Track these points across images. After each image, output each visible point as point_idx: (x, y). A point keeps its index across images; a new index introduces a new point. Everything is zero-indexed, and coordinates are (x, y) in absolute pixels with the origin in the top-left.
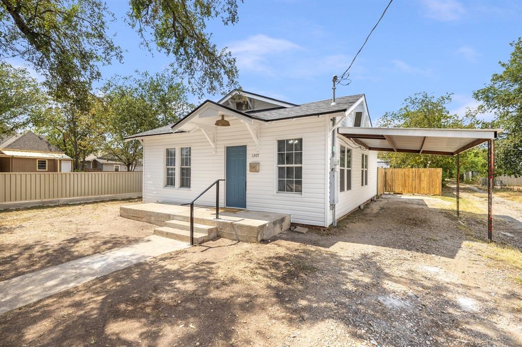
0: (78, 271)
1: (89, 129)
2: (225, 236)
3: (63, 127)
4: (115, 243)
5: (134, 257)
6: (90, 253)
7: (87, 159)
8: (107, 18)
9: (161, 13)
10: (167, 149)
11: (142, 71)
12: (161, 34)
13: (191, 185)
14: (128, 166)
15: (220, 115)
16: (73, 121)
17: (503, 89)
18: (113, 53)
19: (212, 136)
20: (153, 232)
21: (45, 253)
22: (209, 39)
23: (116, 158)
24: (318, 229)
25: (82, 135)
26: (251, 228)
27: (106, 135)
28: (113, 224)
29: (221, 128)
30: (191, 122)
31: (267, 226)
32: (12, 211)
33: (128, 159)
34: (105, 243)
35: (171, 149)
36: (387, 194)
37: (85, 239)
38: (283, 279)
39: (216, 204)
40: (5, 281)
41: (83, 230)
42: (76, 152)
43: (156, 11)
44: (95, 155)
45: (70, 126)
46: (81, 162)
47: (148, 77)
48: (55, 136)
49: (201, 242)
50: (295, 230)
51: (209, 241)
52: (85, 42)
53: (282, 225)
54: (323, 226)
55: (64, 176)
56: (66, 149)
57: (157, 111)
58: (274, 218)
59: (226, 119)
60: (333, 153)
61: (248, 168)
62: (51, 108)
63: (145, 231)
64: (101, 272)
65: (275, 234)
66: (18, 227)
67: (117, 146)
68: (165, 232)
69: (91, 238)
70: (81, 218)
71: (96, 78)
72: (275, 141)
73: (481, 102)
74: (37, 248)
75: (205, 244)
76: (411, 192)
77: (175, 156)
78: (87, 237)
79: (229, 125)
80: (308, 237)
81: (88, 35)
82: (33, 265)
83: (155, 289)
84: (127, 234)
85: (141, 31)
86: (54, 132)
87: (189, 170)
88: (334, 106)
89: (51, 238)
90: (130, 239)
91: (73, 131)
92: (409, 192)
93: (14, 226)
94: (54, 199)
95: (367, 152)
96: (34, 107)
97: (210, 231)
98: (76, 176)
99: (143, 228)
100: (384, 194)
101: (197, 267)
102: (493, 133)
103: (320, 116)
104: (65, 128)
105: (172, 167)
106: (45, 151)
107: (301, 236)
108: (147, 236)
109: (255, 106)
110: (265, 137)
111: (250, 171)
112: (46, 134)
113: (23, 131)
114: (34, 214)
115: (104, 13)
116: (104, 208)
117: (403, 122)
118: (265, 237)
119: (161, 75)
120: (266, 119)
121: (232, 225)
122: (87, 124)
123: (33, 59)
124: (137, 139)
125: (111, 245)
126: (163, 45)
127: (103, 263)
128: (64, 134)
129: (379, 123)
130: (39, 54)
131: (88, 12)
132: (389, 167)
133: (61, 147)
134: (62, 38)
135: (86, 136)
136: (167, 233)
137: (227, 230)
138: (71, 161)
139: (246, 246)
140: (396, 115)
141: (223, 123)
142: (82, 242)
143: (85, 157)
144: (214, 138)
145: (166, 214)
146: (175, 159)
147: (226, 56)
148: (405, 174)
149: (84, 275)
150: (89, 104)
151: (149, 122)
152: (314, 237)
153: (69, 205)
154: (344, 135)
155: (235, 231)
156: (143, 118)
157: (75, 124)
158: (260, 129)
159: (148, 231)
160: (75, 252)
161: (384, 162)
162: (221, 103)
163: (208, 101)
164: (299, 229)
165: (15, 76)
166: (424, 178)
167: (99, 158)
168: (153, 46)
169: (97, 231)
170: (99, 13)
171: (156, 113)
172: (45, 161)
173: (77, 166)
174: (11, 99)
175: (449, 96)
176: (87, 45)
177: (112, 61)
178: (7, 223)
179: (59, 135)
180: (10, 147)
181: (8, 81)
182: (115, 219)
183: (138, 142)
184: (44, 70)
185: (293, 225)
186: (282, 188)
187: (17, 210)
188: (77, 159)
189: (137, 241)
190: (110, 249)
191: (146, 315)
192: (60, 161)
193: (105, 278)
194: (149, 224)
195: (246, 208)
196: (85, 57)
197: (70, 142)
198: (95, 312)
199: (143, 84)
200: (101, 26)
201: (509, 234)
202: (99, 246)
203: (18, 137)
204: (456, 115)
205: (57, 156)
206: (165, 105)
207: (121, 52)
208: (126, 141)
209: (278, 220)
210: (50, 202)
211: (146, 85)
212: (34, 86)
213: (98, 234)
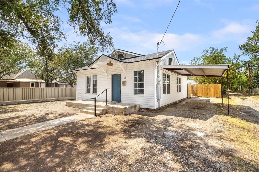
0: (49, 124)
1: (53, 68)
2: (110, 112)
3: (42, 67)
4: (64, 115)
5: (71, 120)
6: (53, 118)
7: (53, 82)
8: (60, 23)
9: (81, 20)
10: (87, 76)
11: (77, 41)
12: (81, 28)
13: (97, 92)
14: (71, 85)
15: (109, 61)
16: (46, 65)
17: (253, 44)
18: (63, 37)
19: (106, 70)
20: (79, 111)
21: (36, 118)
22: (102, 29)
23: (65, 81)
24: (151, 110)
25: (50, 71)
26: (120, 109)
27: (61, 71)
28: (63, 109)
29: (110, 67)
30: (96, 64)
31: (128, 108)
32: (21, 104)
33: (71, 82)
34: (60, 115)
35: (89, 76)
36: (194, 97)
37: (51, 114)
38: (128, 126)
39: (106, 100)
40: (22, 127)
41: (50, 111)
42: (48, 79)
43: (79, 20)
44: (56, 81)
45: (45, 67)
46: (50, 84)
47: (80, 44)
48: (38, 72)
49: (99, 115)
50: (141, 111)
51: (103, 114)
52: (52, 32)
53: (135, 109)
54: (153, 109)
55: (42, 89)
56: (43, 78)
57: (84, 59)
58: (131, 105)
59: (111, 62)
60: (158, 77)
61: (121, 84)
62: (37, 59)
63: (76, 111)
64: (57, 124)
65: (132, 112)
66: (24, 110)
67: (66, 76)
68: (84, 111)
69: (54, 113)
70: (50, 107)
71: (56, 47)
72: (133, 72)
73: (243, 51)
74: (33, 116)
75: (101, 116)
76: (206, 96)
77: (90, 79)
78: (52, 113)
79: (113, 65)
80: (146, 113)
81: (53, 30)
82: (31, 122)
83: (78, 129)
84: (69, 112)
85: (74, 27)
86: (38, 70)
87: (96, 86)
88: (157, 56)
89: (37, 114)
90: (70, 114)
91: (46, 69)
92: (204, 96)
93: (22, 109)
94: (38, 99)
95: (179, 76)
96: (29, 59)
97: (103, 111)
98: (47, 89)
99: (75, 110)
100: (192, 97)
101: (95, 123)
102: (227, 66)
103: (150, 60)
104: (43, 68)
105: (89, 84)
106: (34, 79)
107: (143, 113)
108: (77, 113)
109: (126, 56)
110: (128, 70)
111: (122, 85)
112: (34, 71)
113: (24, 70)
114: (30, 105)
115: (59, 20)
116: (60, 103)
117: (203, 61)
118: (126, 113)
119: (85, 43)
120: (128, 62)
121: (112, 108)
122: (52, 66)
123: (31, 40)
124: (74, 72)
125: (62, 116)
126: (83, 32)
127: (58, 122)
128: (42, 71)
129: (191, 63)
130: (33, 38)
131: (53, 20)
132: (197, 84)
133: (41, 77)
134: (43, 31)
135: (52, 71)
136: (85, 112)
137: (110, 110)
138: (45, 83)
139: (118, 116)
140: (199, 58)
141: (110, 64)
142: (50, 115)
143: (51, 81)
144: (107, 71)
145: (85, 104)
146: (90, 80)
147: (108, 36)
148: (202, 87)
149: (51, 125)
150: (53, 58)
151: (80, 64)
152: (149, 113)
153: (45, 102)
154: (165, 68)
155: (114, 111)
156: (77, 63)
157: (47, 66)
158: (126, 66)
159: (77, 111)
160: (47, 118)
161: (195, 82)
162: (110, 56)
163: (103, 55)
164: (143, 110)
165: (22, 46)
166: (212, 89)
167: (58, 82)
168: (79, 32)
169: (57, 111)
170: (57, 21)
171: (83, 60)
172: (34, 83)
173: (48, 85)
174: (20, 56)
175: (225, 49)
176: (52, 34)
177: (62, 40)
178: (19, 108)
179: (40, 71)
180: (19, 77)
181: (19, 48)
182: (64, 107)
183: (74, 74)
184: (36, 44)
185: (141, 109)
186: (136, 92)
187: (23, 104)
188: (48, 82)
189: (72, 114)
190: (61, 117)
191: (73, 136)
192: (41, 83)
193: (59, 126)
194: (78, 109)
195: (120, 102)
196: (52, 39)
197: (45, 75)
198: (55, 135)
199: (77, 47)
200: (58, 26)
201: (243, 113)
202: (57, 116)
203: (22, 73)
204: (230, 58)
205: (39, 81)
206: (87, 57)
207: (66, 36)
208: (69, 73)
209: (133, 106)
210: (36, 101)
211: (78, 48)
212: (30, 49)
213: (57, 112)
